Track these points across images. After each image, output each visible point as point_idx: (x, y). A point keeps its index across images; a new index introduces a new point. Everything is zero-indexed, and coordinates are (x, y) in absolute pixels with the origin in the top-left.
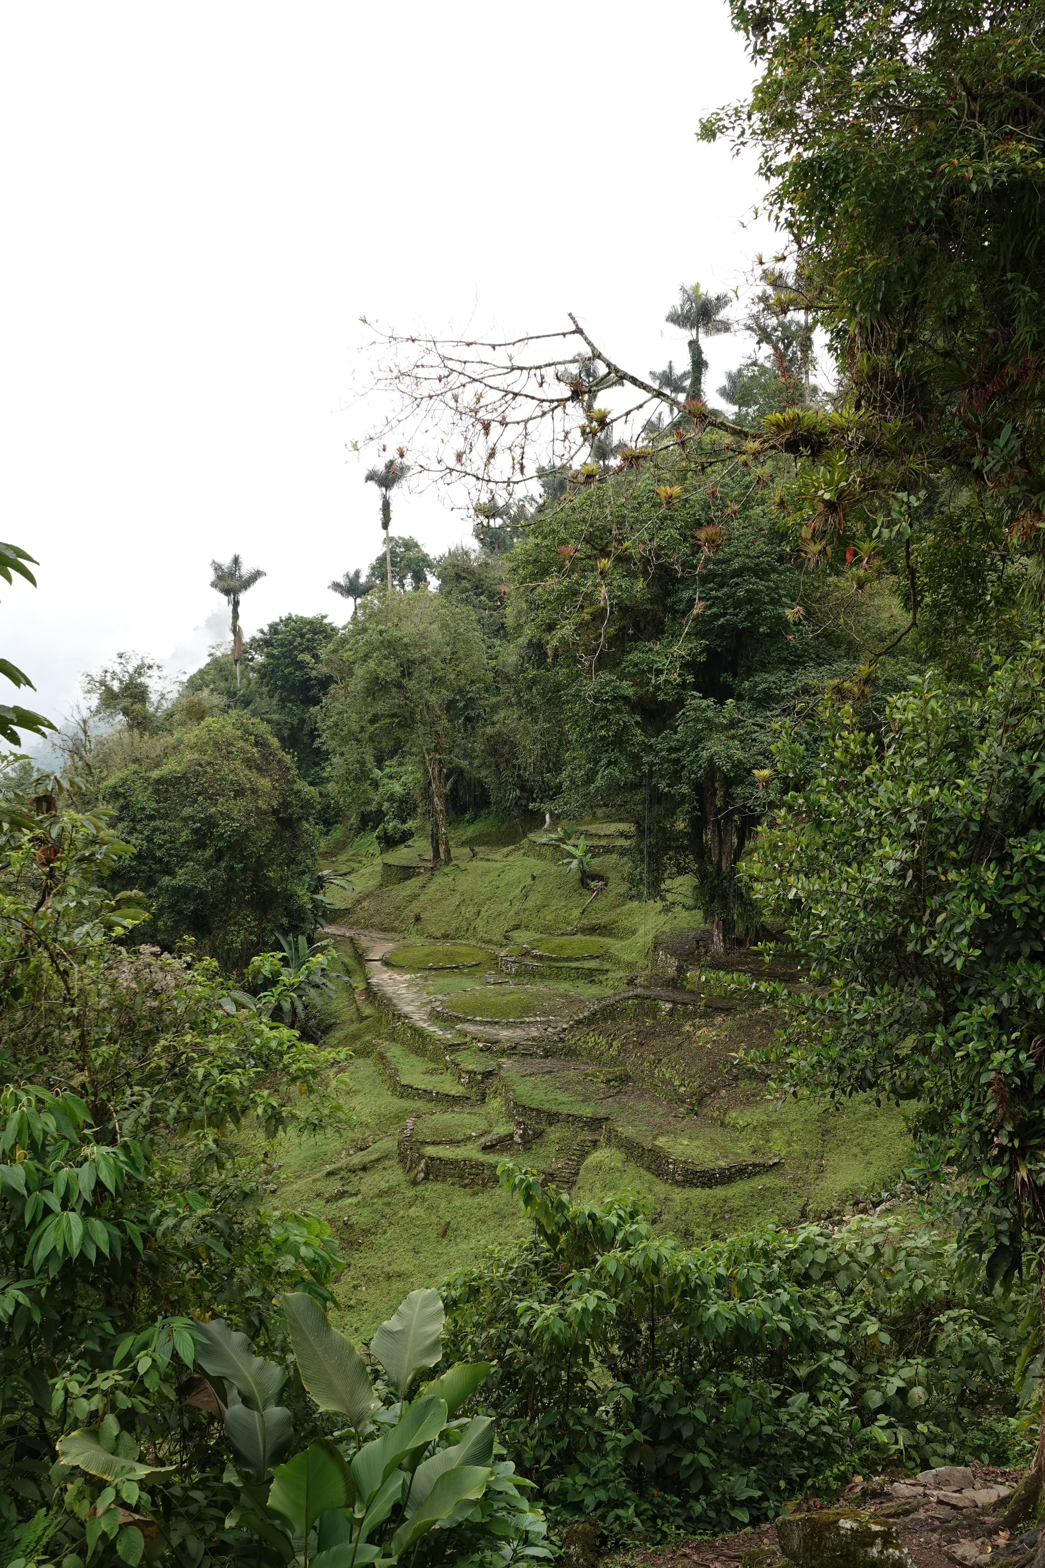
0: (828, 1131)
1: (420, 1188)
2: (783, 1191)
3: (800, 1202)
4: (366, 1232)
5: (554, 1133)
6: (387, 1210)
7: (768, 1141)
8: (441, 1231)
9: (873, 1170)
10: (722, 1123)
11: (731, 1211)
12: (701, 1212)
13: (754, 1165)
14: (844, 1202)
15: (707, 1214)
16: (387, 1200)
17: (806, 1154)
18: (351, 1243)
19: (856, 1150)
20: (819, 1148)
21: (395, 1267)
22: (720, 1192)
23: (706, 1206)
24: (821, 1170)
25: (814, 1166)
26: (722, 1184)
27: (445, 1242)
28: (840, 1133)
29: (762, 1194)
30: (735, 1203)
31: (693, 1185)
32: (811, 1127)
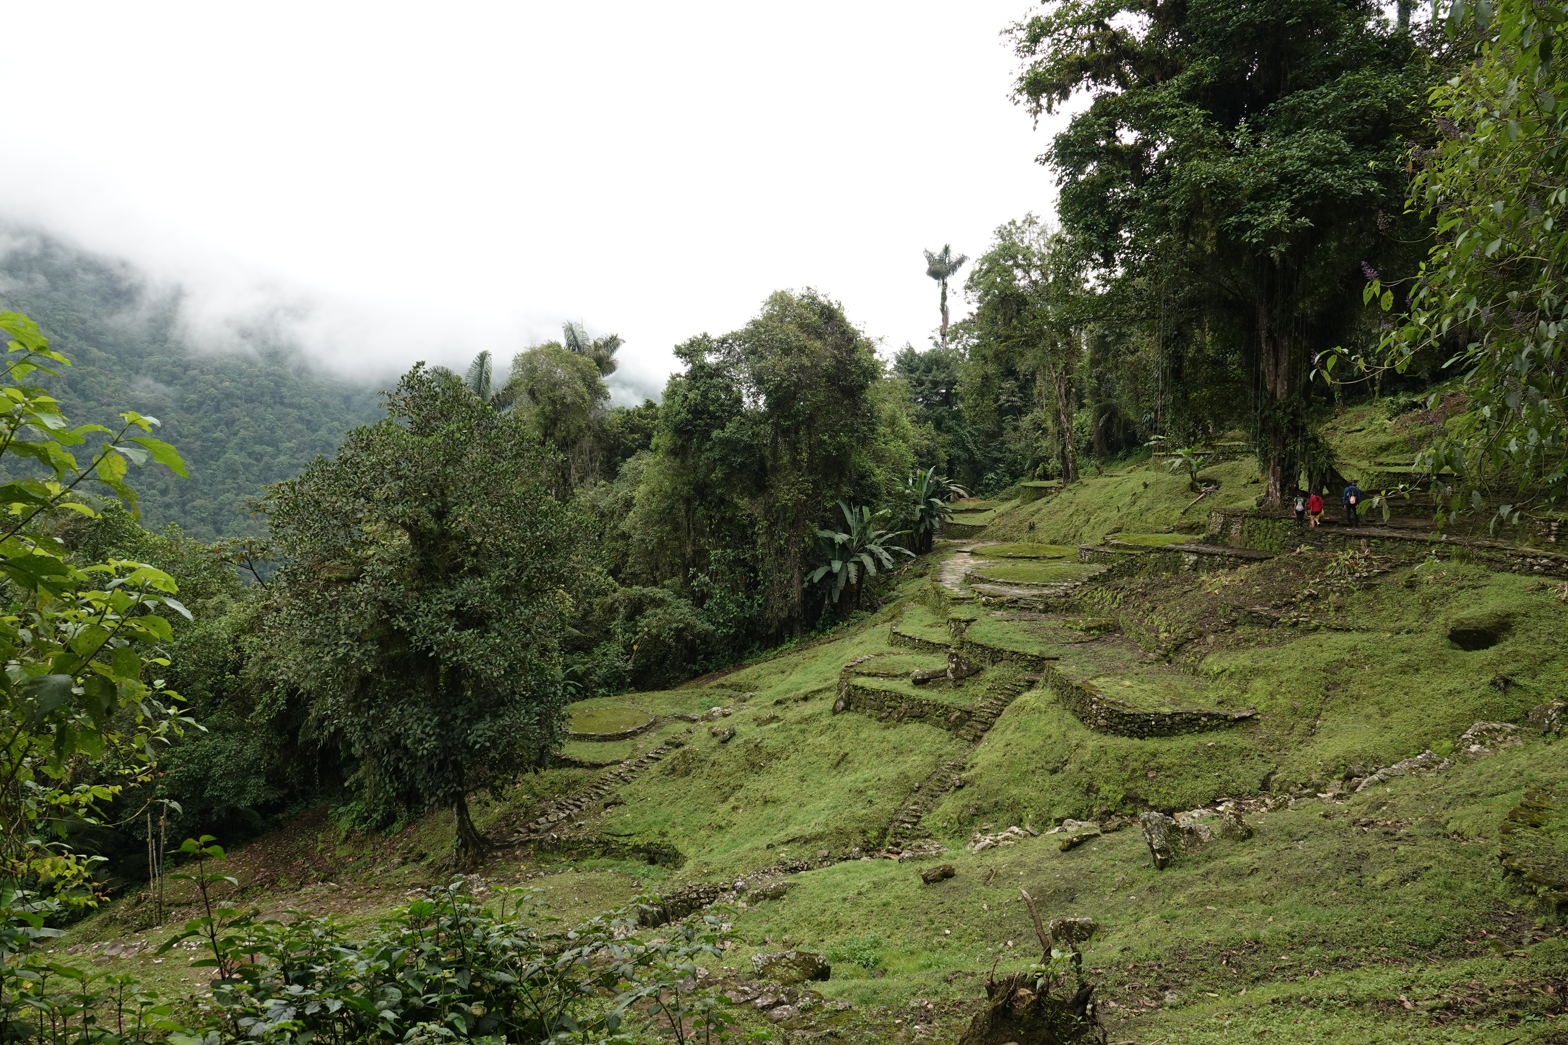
0: (1336, 685)
1: (838, 717)
2: (1244, 754)
3: (1265, 769)
4: (771, 756)
5: (992, 672)
6: (800, 737)
7: (1245, 691)
8: (836, 762)
9: (1388, 736)
10: (1195, 670)
11: (1159, 769)
12: (1116, 765)
13: (1211, 716)
14: (1331, 774)
15: (1123, 769)
16: (803, 726)
17: (1294, 711)
18: (753, 765)
19: (1371, 710)
20: (1316, 705)
21: (775, 793)
22: (1152, 744)
23: (1125, 758)
24: (1312, 731)
25: (1302, 726)
26: (1160, 735)
27: (834, 772)
28: (1354, 688)
29: (1210, 754)
30: (1165, 760)
31: (1117, 732)
32: (1309, 677)
